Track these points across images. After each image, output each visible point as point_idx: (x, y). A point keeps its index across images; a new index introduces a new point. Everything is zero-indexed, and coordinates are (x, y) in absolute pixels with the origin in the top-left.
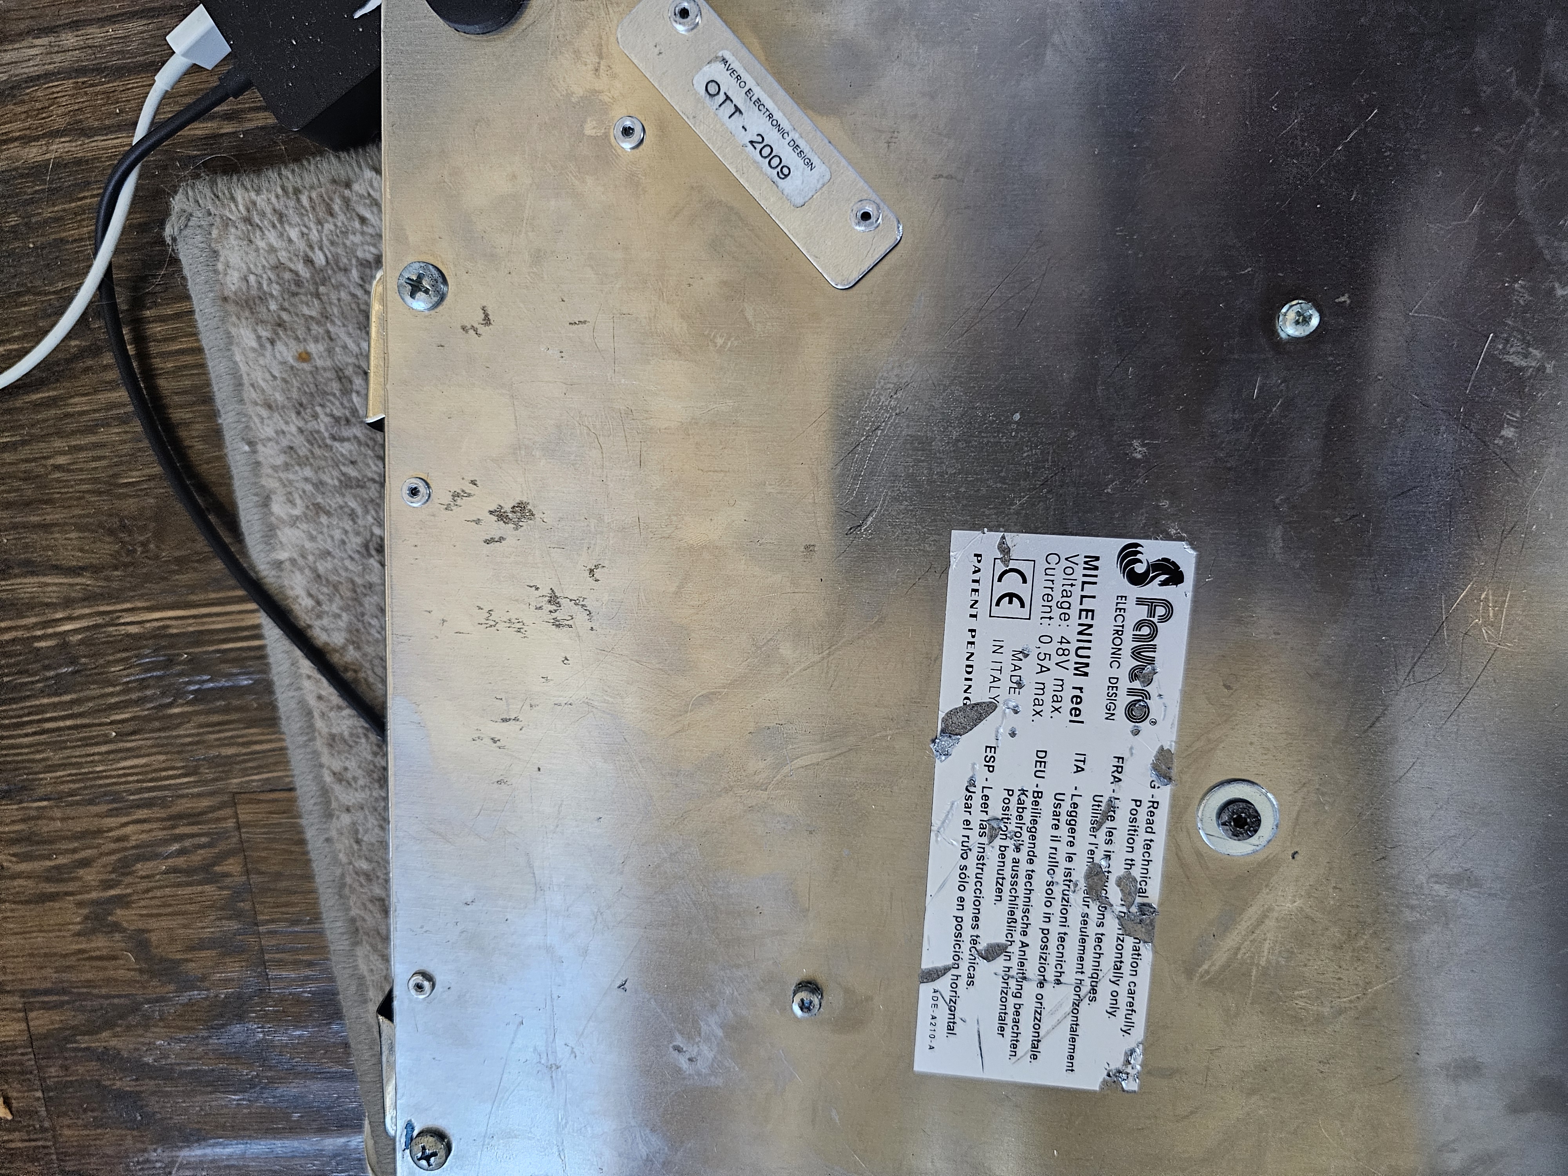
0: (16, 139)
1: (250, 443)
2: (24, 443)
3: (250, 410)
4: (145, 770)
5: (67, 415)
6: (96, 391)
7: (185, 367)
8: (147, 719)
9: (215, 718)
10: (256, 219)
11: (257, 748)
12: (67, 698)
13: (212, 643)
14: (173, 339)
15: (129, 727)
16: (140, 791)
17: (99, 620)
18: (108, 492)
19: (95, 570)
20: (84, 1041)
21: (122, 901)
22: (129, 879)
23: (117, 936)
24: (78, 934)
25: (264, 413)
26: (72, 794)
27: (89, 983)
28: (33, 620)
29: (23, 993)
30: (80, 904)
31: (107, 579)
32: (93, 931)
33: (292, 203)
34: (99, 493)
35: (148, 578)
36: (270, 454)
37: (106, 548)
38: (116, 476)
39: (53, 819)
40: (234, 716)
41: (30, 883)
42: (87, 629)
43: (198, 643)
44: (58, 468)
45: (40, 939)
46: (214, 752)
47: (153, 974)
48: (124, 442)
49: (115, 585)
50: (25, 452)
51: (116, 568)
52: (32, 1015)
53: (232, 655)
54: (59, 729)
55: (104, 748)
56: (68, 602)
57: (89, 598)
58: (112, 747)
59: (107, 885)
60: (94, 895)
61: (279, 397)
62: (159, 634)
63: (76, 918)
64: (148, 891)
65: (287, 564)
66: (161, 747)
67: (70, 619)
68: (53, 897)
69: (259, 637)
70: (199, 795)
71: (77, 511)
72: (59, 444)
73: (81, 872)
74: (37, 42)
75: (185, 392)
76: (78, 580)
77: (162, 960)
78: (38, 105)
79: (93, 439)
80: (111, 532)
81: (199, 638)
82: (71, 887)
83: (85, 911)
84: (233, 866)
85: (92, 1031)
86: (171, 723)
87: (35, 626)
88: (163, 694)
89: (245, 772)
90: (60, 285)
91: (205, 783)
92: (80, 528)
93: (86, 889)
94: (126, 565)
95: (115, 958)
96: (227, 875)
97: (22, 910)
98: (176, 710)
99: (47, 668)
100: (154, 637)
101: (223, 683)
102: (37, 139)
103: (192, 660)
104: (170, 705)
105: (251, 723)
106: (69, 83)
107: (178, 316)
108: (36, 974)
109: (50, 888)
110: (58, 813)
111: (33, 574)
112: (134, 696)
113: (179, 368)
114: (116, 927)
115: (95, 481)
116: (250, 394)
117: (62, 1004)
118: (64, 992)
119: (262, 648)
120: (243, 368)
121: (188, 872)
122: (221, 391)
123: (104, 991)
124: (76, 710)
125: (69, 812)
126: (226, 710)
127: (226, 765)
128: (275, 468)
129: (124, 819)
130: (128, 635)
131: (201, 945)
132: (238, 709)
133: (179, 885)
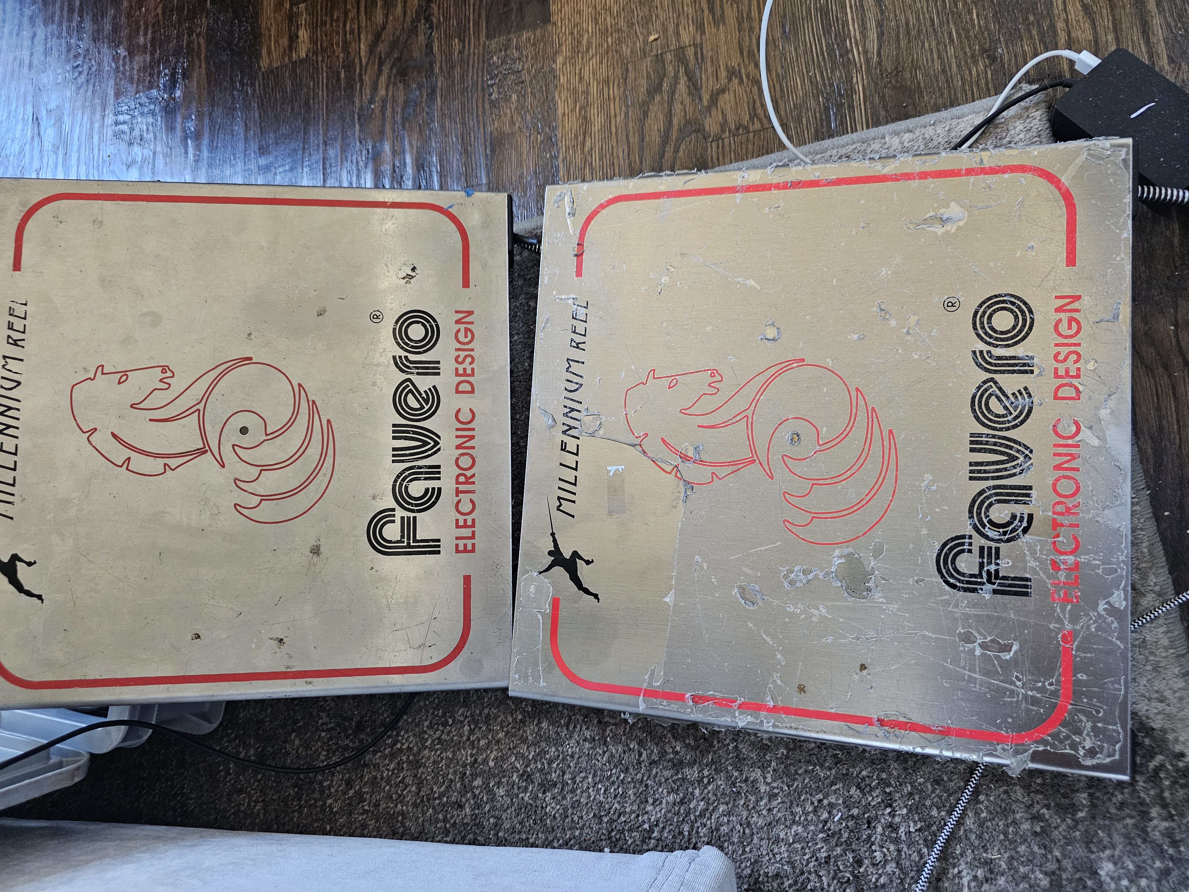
0: (1067, 16)
1: (934, 124)
2: (934, 30)
3: (948, 122)
4: (796, 87)
5: (946, 46)
6: (956, 57)
7: (966, 94)
8: (817, 87)
9: (818, 115)
10: (1028, 121)
11: (806, 132)
12: (825, 54)
13: (849, 112)
14: (978, 88)
15: (813, 80)
16: (787, 86)
17: (858, 65)
18: (913, 66)
19: (880, 63)
20: (682, 70)
21: (741, 81)
22: (750, 84)
23: (726, 81)
24: (727, 65)
25: (947, 129)
26: (785, 59)
27: (706, 70)
28: (858, 38)
29: (701, 44)
30: (739, 65)
31: (876, 68)
32: (728, 71)
33: (1035, 134)
34: (912, 62)
35: (876, 84)
36: (929, 132)
37: (889, 66)
38: (920, 68)
39: (774, 51)
40: (819, 123)
41: (747, 44)
42: (855, 61)
43: (849, 106)
44: (923, 45)
45: (724, 48)
46: (803, 115)
47: (711, 96)
48: (934, 71)
49: (873, 71)
50: (930, 30)
51: (881, 71)
52: (692, 48)
53: (844, 120)
54: (812, 52)
55: (804, 70)
56: (866, 52)
57: (868, 61)
58: (805, 73)
59: (748, 76)
60: (743, 70)
61: (953, 134)
62: (852, 91)
63: (734, 63)
64: (746, 92)
65: (883, 141)
66: (805, 94)
67: (859, 54)
68: (741, 53)
69: (852, 132)
70: (786, 110)
71: (905, 54)
72: (934, 44)
73: (753, 64)
74: (1110, 23)
75: (955, 94)
76: (875, 56)
77: (717, 99)
78: (1082, 25)
79: (936, 57)
80: (896, 68)
81: (851, 107)
82: (746, 61)
83: (736, 67)
84: (757, 126)
85: (687, 73)
86: (816, 98)
87: (856, 39)
88: (827, 94)
89: (796, 128)
90: (1002, 39)
91: (791, 112)
92: (897, 55)
93: (746, 67)
94: (882, 75)
95: (717, 80)
96: (753, 123)
97: (736, 41)
98: (821, 99)
99: (838, 45)
100: (851, 89)
101: (832, 118)
102: (1067, 26)
103: (843, 105)
104: (823, 96)
105: (816, 130)
106: (1091, 38)
107: (988, 89)
108: (709, 48)
109: (745, 53)
110: (777, 53)
111: (878, 37)
112: (826, 81)
113: (965, 91)
114: (730, 80)
115: (918, 60)
116: (954, 122)
117: (697, 59)
118: (702, 59)
119: (848, 133)
120: (965, 119)
121: (754, 108)
122: (956, 111)
123: (703, 76)
124: (820, 58)
125: (778, 59)
126: (821, 120)
127: (799, 120)
128: (924, 134)
129: (775, 80)
130: (852, 78)
131: (724, 115)
132: (822, 124)
133: (748, 104)
